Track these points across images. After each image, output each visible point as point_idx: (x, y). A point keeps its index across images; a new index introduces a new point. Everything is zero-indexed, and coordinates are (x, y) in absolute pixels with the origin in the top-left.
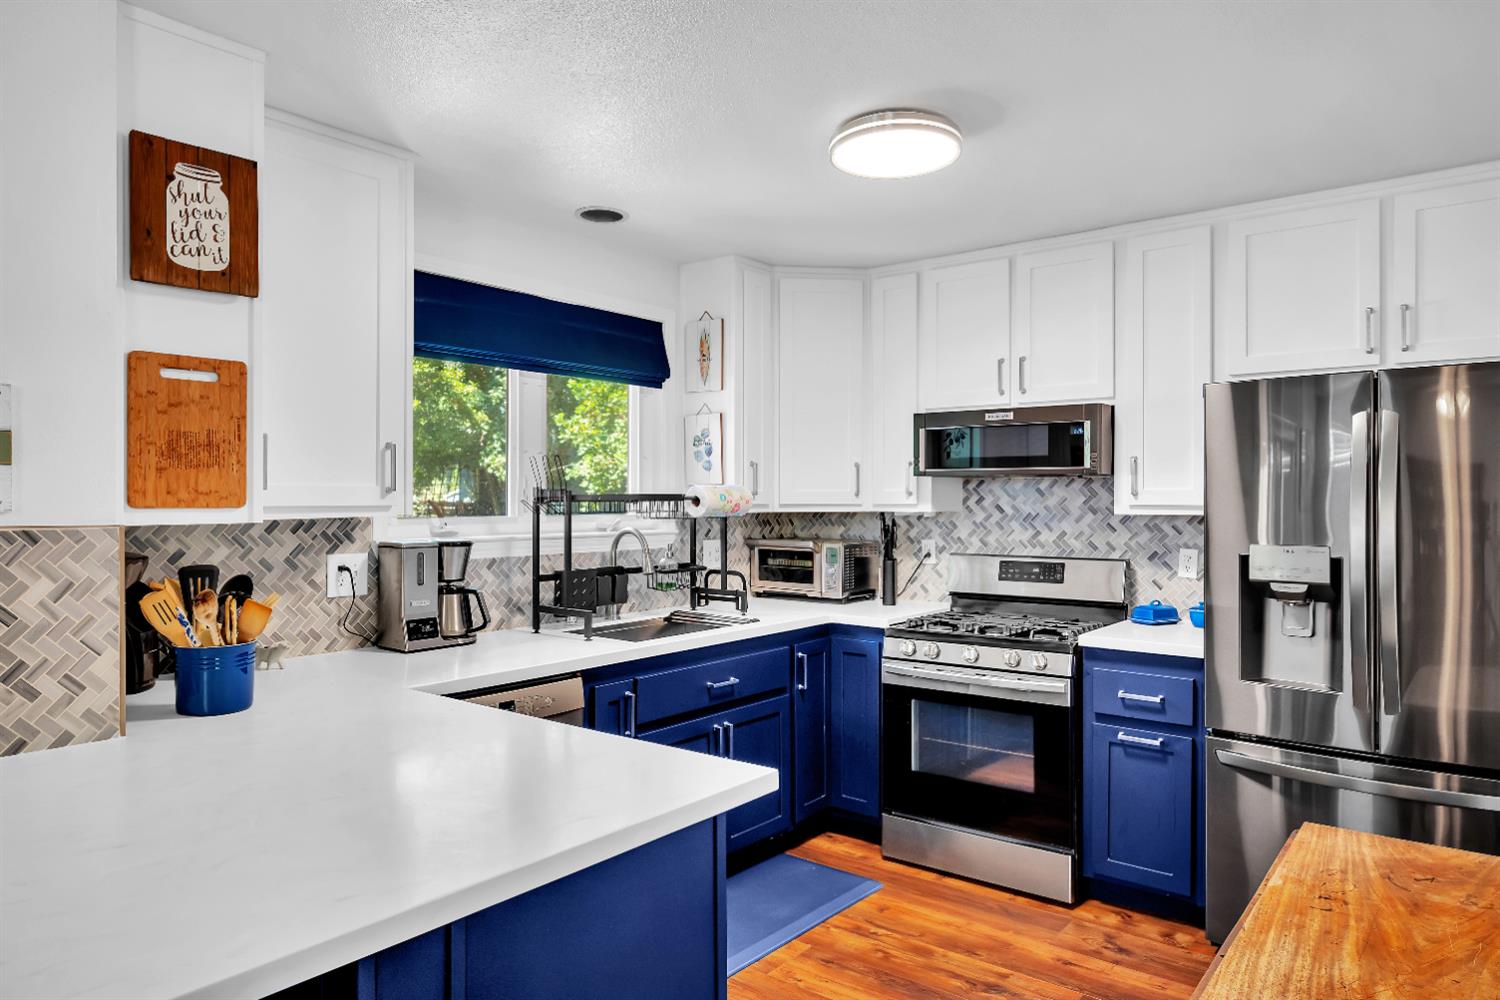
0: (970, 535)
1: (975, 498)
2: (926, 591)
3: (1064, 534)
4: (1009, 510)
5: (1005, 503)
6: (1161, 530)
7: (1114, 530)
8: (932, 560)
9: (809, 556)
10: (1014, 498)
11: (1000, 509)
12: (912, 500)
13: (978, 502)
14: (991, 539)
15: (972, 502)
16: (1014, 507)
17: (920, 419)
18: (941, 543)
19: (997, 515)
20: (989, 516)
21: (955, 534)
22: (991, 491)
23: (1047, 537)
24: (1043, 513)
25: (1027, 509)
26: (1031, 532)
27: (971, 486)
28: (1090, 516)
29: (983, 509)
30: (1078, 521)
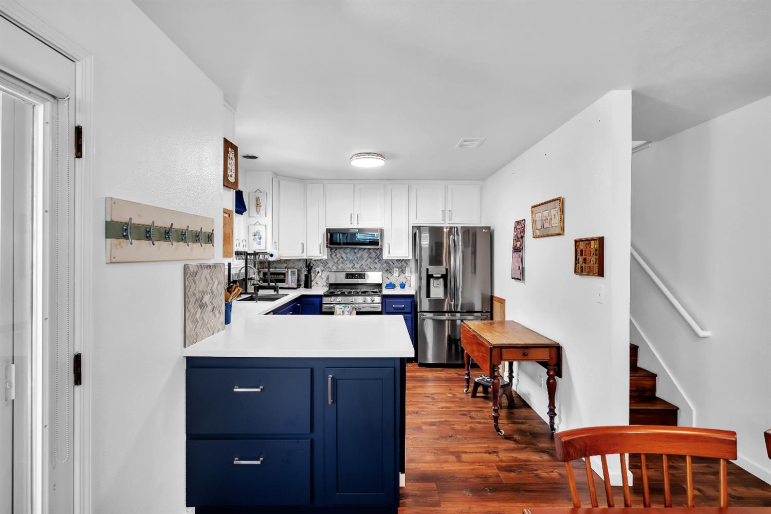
0: (333, 266)
1: (334, 254)
2: (317, 284)
3: (362, 265)
4: (345, 259)
5: (344, 255)
6: (389, 263)
7: (376, 263)
8: (320, 274)
9: (284, 274)
10: (347, 254)
11: (342, 258)
12: (321, 255)
13: (335, 256)
14: (339, 267)
15: (333, 256)
16: (347, 257)
17: (328, 231)
18: (323, 269)
19: (341, 260)
20: (339, 260)
21: (327, 266)
22: (340, 252)
23: (357, 266)
24: (356, 259)
25: (351, 258)
26: (352, 265)
27: (333, 251)
28: (369, 260)
29: (337, 258)
30: (366, 261)
